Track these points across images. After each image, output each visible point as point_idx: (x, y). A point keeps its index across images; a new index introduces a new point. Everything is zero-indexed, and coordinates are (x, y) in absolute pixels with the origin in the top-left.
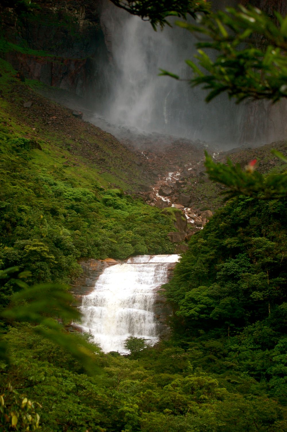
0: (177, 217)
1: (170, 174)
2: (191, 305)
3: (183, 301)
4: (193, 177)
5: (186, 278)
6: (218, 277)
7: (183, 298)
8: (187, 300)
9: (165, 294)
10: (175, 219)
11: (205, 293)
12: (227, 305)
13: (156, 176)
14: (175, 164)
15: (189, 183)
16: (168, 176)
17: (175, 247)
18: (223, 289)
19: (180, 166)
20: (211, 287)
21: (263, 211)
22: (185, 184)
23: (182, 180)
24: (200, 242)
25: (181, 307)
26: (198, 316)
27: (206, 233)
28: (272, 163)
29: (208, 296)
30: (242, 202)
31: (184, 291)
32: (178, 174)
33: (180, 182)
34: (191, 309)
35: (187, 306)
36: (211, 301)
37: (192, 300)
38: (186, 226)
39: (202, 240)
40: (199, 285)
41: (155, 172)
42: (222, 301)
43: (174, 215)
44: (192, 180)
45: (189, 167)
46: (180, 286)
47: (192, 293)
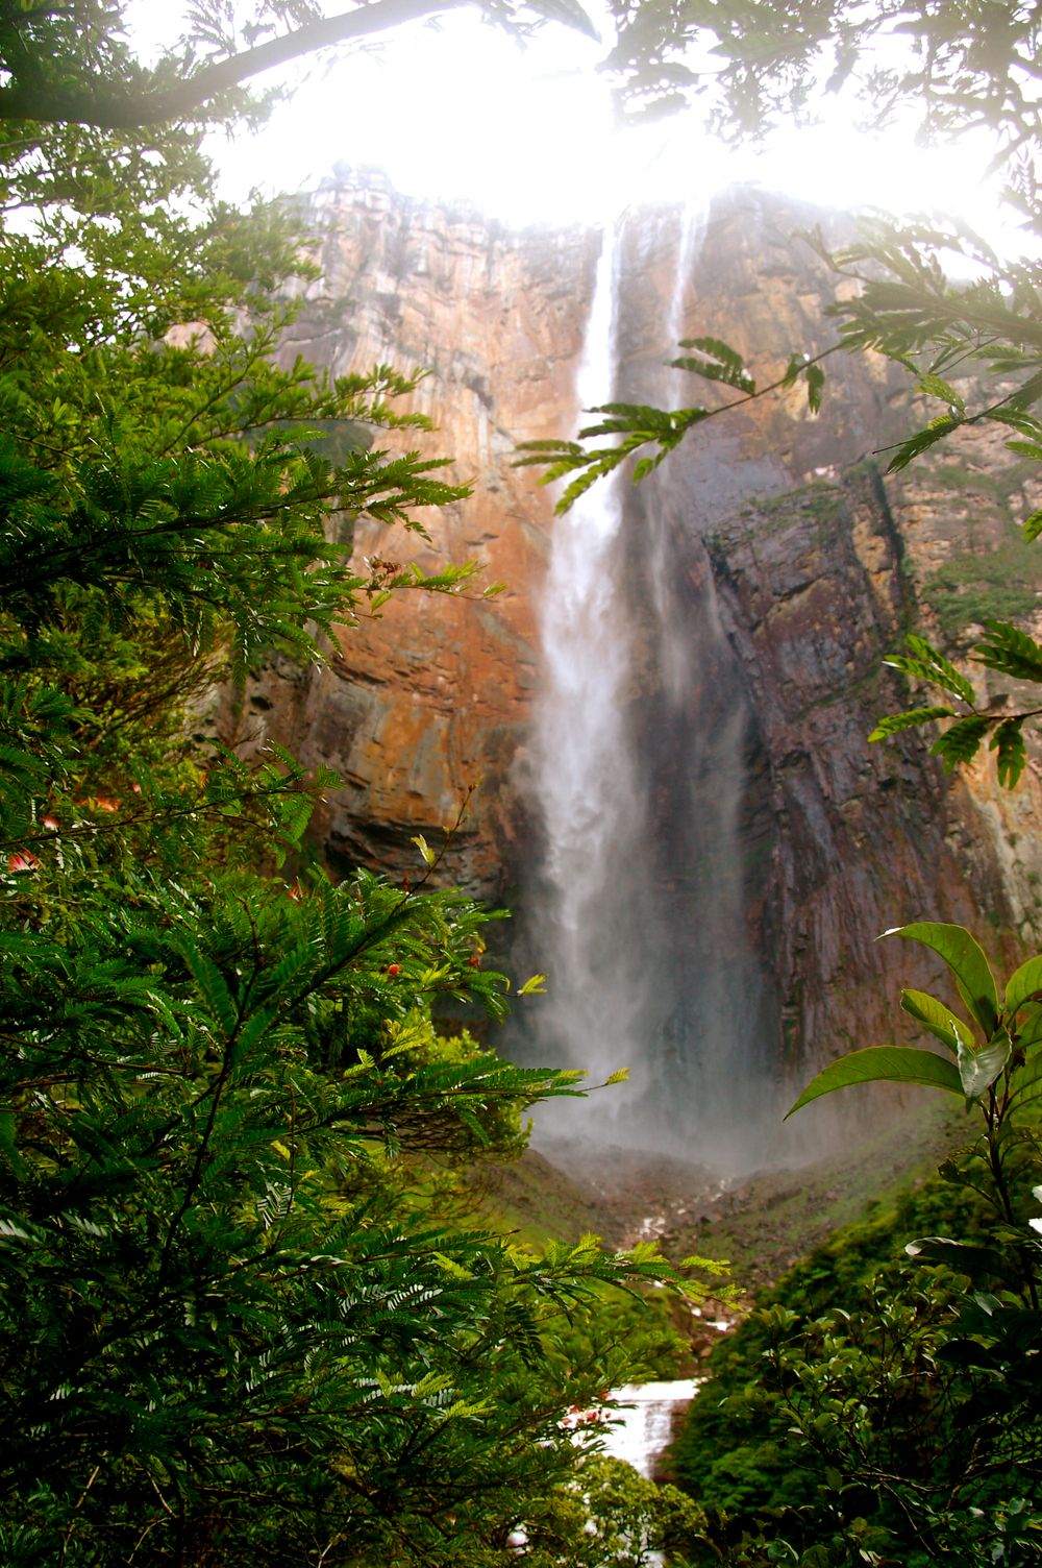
0: (673, 1305)
1: (647, 1222)
2: (726, 1487)
3: (708, 1479)
4: (688, 1227)
5: (712, 1432)
6: (773, 1429)
7: (709, 1471)
8: (717, 1479)
9: (674, 1464)
10: (670, 1310)
11: (750, 1463)
12: (797, 1486)
13: (621, 1226)
14: (653, 1203)
15: (683, 1238)
16: (642, 1226)
17: (677, 1366)
18: (785, 1452)
19: (664, 1206)
20: (760, 1450)
21: (848, 1295)
22: (676, 1239)
23: (671, 1232)
24: (734, 1361)
25: (707, 1493)
26: (740, 1511)
27: (742, 1343)
28: (831, 1195)
29: (757, 1467)
30: (807, 1281)
31: (707, 1458)
32: (661, 1221)
33: (667, 1236)
34: (725, 1495)
35: (717, 1489)
36: (764, 1478)
37: (726, 1477)
38: (690, 1324)
39: (735, 1356)
40: (737, 1446)
41: (620, 1219)
42: (787, 1479)
43: (667, 1302)
44: (690, 1231)
45: (679, 1207)
46: (700, 1448)
47: (726, 1462)
